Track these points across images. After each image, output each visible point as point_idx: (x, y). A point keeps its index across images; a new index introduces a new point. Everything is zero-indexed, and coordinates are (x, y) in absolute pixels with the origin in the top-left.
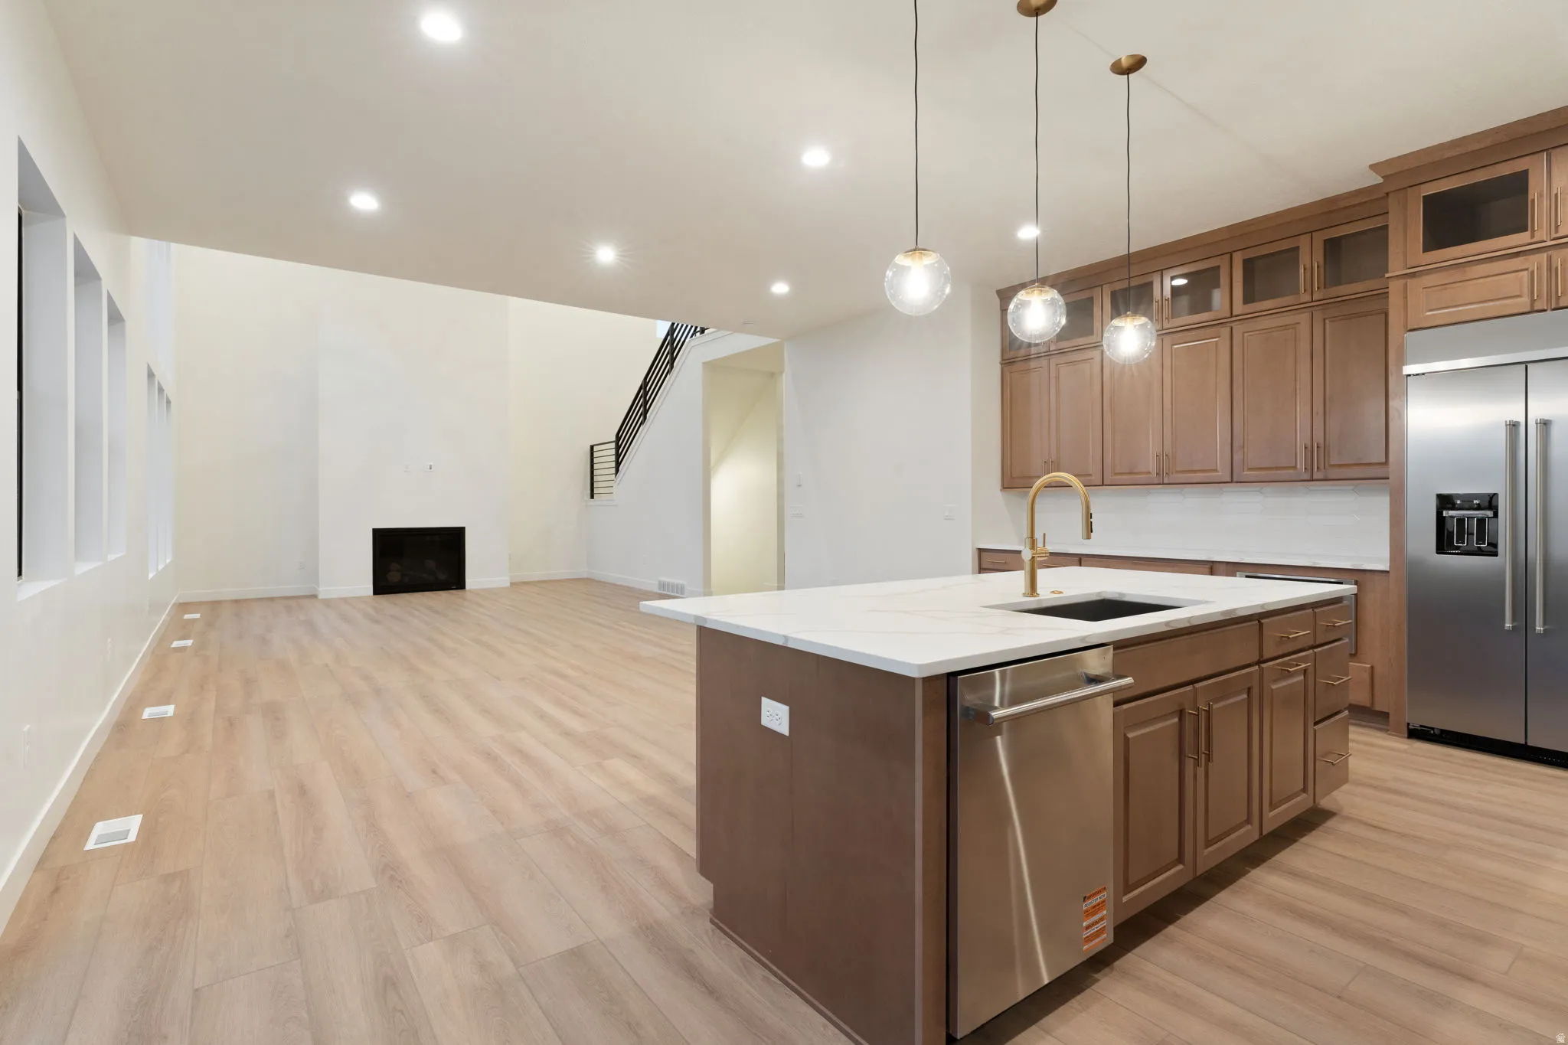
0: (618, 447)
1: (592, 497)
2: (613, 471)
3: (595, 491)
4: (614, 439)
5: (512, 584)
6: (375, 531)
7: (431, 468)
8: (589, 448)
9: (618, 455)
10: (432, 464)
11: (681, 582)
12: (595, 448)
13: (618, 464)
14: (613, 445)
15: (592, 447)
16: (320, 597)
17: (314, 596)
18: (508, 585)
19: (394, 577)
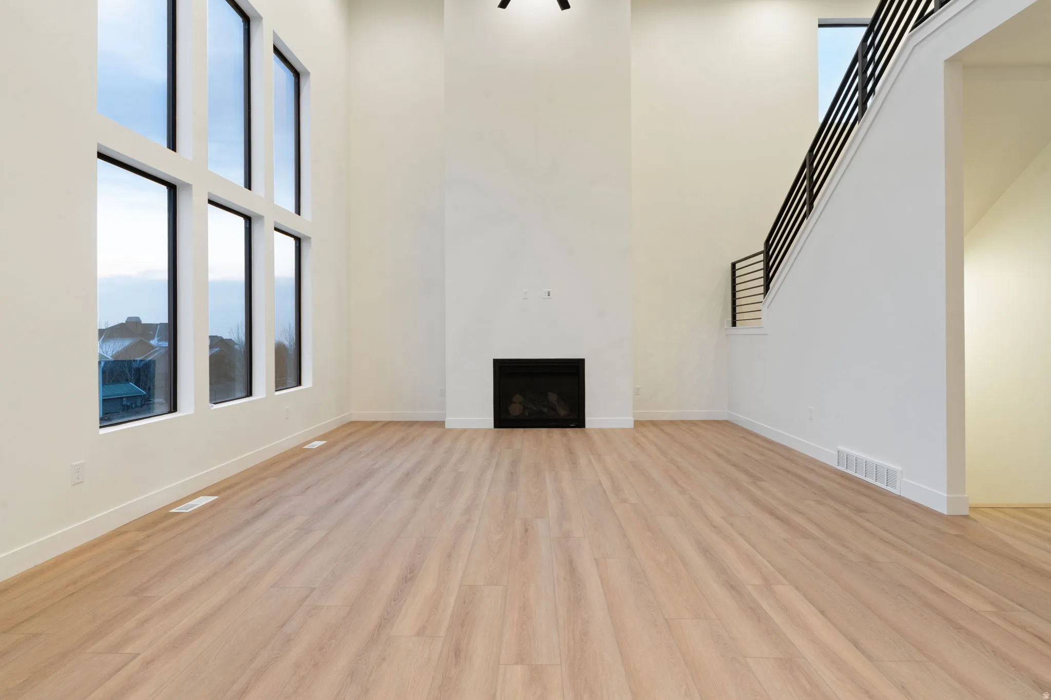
0: (768, 258)
1: (734, 324)
2: (761, 290)
3: (738, 317)
4: (762, 248)
5: (639, 424)
6: (496, 362)
7: (549, 295)
8: (730, 266)
9: (767, 269)
10: (549, 290)
11: (892, 466)
12: (738, 266)
13: (768, 280)
14: (761, 257)
15: (734, 265)
16: (447, 426)
17: (441, 424)
18: (631, 425)
19: (515, 409)
